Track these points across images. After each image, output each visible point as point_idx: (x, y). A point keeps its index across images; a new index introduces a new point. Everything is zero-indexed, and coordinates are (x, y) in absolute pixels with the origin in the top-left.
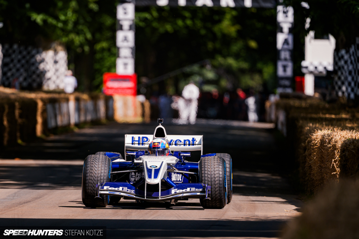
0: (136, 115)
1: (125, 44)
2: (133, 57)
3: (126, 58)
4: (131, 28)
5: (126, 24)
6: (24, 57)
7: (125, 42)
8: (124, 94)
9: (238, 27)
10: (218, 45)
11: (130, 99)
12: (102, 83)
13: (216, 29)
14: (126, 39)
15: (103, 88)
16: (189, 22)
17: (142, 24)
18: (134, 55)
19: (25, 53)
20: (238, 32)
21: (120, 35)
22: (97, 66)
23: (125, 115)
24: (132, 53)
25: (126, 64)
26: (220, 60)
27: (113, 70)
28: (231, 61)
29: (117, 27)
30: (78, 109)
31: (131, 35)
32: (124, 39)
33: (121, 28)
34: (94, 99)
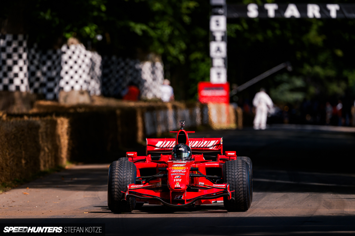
0: (229, 121)
1: (218, 54)
2: (225, 67)
3: (219, 67)
4: (223, 39)
5: (218, 36)
6: (123, 68)
7: (218, 52)
8: (219, 102)
9: (324, 37)
10: (305, 54)
11: (224, 107)
12: (197, 92)
13: (304, 39)
14: (218, 49)
15: (198, 96)
16: (278, 32)
17: (233, 35)
18: (227, 64)
19: (123, 64)
20: (324, 41)
21: (213, 46)
22: (192, 76)
23: (220, 122)
24: (225, 63)
25: (219, 74)
26: (307, 68)
27: (207, 79)
28: (318, 70)
29: (210, 38)
30: (176, 117)
31: (223, 46)
32: (217, 49)
33: (214, 39)
34: (190, 107)
